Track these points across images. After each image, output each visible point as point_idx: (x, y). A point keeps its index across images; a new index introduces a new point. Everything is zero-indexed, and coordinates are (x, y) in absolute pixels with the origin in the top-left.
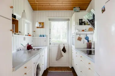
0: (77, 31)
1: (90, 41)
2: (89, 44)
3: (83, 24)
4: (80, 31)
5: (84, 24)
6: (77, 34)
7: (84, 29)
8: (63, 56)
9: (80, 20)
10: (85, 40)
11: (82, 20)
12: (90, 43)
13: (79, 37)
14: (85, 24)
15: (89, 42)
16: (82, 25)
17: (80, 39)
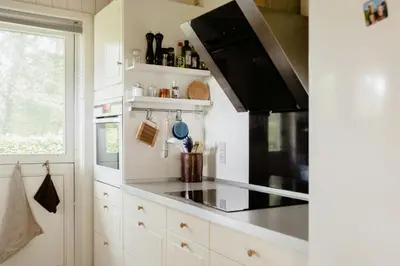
0: (136, 92)
1: (197, 145)
2: (190, 160)
3: (164, 61)
4: (149, 95)
5: (169, 59)
6: (133, 109)
7: (169, 87)
8: (41, 232)
9: (150, 37)
10: (173, 140)
11: (160, 37)
12: (195, 155)
13: (146, 126)
14: (172, 62)
15: (193, 151)
16: (160, 63)
17: (148, 135)
